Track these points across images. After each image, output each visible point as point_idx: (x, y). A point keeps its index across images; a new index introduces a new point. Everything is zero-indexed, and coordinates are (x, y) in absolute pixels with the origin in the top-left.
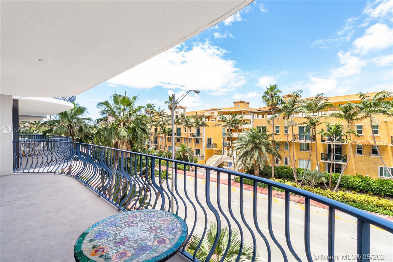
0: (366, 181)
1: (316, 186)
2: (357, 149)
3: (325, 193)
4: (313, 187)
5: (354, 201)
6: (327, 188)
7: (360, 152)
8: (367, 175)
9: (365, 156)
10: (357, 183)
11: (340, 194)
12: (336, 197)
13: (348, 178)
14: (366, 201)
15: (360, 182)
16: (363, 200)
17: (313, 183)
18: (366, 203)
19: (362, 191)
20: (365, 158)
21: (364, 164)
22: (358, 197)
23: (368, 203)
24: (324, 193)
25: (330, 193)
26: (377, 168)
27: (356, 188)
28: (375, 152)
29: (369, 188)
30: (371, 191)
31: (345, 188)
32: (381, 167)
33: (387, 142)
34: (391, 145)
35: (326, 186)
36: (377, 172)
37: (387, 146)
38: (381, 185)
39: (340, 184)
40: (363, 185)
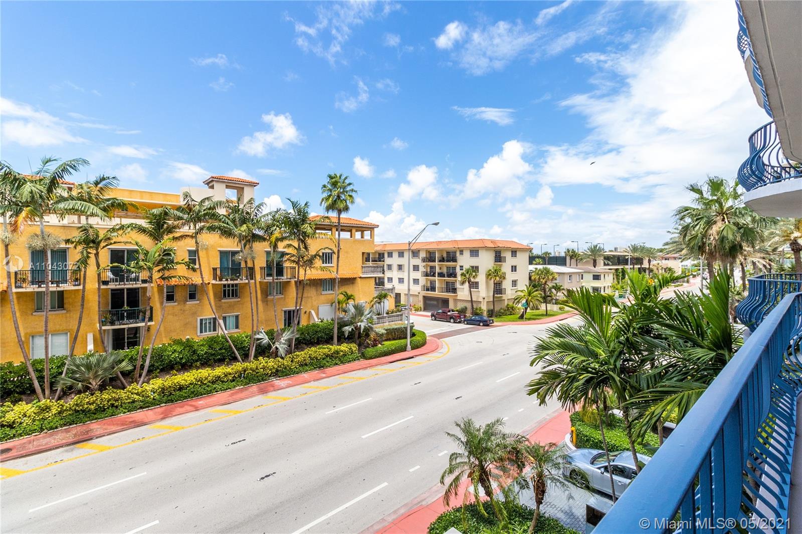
0: (189, 346)
1: (102, 388)
2: (167, 292)
3: (128, 393)
4: (98, 393)
5: (181, 388)
6: (126, 384)
7: (170, 298)
8: (188, 337)
9: (179, 304)
10: (177, 355)
11: (157, 385)
13: (163, 349)
14: (198, 381)
15: (181, 351)
16: (194, 380)
17: (95, 384)
18: (199, 383)
19: (185, 367)
20: (179, 307)
21: (177, 318)
23: (201, 382)
24: (125, 395)
25: (136, 392)
26: (197, 321)
27: (176, 364)
28: (192, 296)
29: (195, 357)
30: (197, 361)
31: (158, 370)
32: (202, 318)
33: (208, 278)
34: (214, 282)
35: (122, 379)
36: (197, 327)
37: (209, 283)
38: (210, 347)
39: (149, 367)
40: (186, 355)
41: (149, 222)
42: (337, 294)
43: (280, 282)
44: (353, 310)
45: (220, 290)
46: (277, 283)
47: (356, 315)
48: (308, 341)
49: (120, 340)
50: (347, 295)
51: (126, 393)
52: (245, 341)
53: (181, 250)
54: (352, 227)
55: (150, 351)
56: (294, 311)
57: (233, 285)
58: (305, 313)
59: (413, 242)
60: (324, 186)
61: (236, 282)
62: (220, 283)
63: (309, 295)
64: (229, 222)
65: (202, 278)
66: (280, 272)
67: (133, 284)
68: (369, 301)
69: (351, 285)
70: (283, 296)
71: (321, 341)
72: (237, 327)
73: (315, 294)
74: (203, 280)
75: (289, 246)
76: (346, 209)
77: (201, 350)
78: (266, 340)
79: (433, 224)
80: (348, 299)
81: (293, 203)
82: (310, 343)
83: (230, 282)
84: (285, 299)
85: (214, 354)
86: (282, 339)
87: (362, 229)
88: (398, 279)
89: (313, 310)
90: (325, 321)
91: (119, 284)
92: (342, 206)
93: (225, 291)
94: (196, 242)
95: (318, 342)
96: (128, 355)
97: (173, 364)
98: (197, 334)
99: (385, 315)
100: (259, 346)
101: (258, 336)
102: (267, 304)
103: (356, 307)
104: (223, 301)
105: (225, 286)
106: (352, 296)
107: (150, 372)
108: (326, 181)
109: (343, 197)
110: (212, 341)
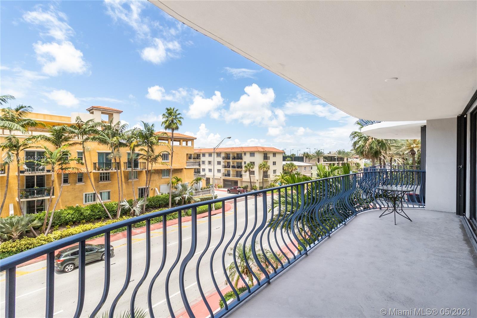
0: (78, 210)
1: (21, 237)
2: (64, 178)
3: (38, 240)
4: (18, 241)
6: (37, 235)
7: (66, 181)
8: (77, 205)
9: (71, 185)
10: (70, 216)
11: (58, 234)
12: (52, 241)
13: (61, 213)
15: (73, 213)
16: (82, 231)
17: (15, 235)
19: (75, 223)
20: (71, 187)
21: (70, 194)
22: (77, 230)
24: (36, 241)
25: (44, 239)
26: (83, 195)
27: (69, 222)
28: (80, 180)
29: (82, 217)
30: (83, 219)
31: (58, 226)
32: (86, 193)
33: (91, 169)
34: (94, 171)
35: (34, 231)
36: (83, 199)
37: (91, 172)
38: (92, 211)
39: (52, 224)
40: (76, 216)
41: (52, 135)
42: (171, 178)
43: (136, 171)
44: (181, 187)
45: (98, 176)
46: (134, 172)
47: (182, 190)
48: (154, 206)
49: (31, 208)
50: (177, 179)
51: (37, 240)
52: (114, 207)
53: (74, 151)
54: (181, 139)
55: (53, 214)
56: (145, 189)
57: (106, 173)
58: (152, 190)
59: (217, 147)
60: (164, 115)
61: (108, 171)
62: (98, 172)
63: (154, 179)
64: (105, 135)
65: (87, 169)
66: (136, 165)
67: (41, 173)
68: (190, 182)
69: (180, 173)
70: (138, 180)
71: (162, 206)
72: (109, 199)
73: (158, 178)
74: (87, 170)
75: (142, 150)
76: (177, 128)
77: (86, 213)
78: (127, 206)
79: (227, 138)
80: (178, 181)
81: (145, 124)
82: (155, 207)
83: (104, 171)
84: (139, 182)
85: (94, 215)
86: (138, 205)
87: (187, 140)
88: (208, 170)
89: (156, 188)
90: (164, 194)
91: (32, 173)
92: (174, 127)
93: (101, 177)
94: (83, 147)
95: (160, 207)
96: (37, 217)
97: (68, 222)
98: (83, 203)
99: (200, 190)
100: (123, 210)
101: (122, 204)
102: (128, 185)
103: (182, 186)
104: (100, 183)
105: (101, 173)
106: (180, 179)
107: (52, 227)
108: (165, 111)
109: (175, 121)
110: (93, 208)
